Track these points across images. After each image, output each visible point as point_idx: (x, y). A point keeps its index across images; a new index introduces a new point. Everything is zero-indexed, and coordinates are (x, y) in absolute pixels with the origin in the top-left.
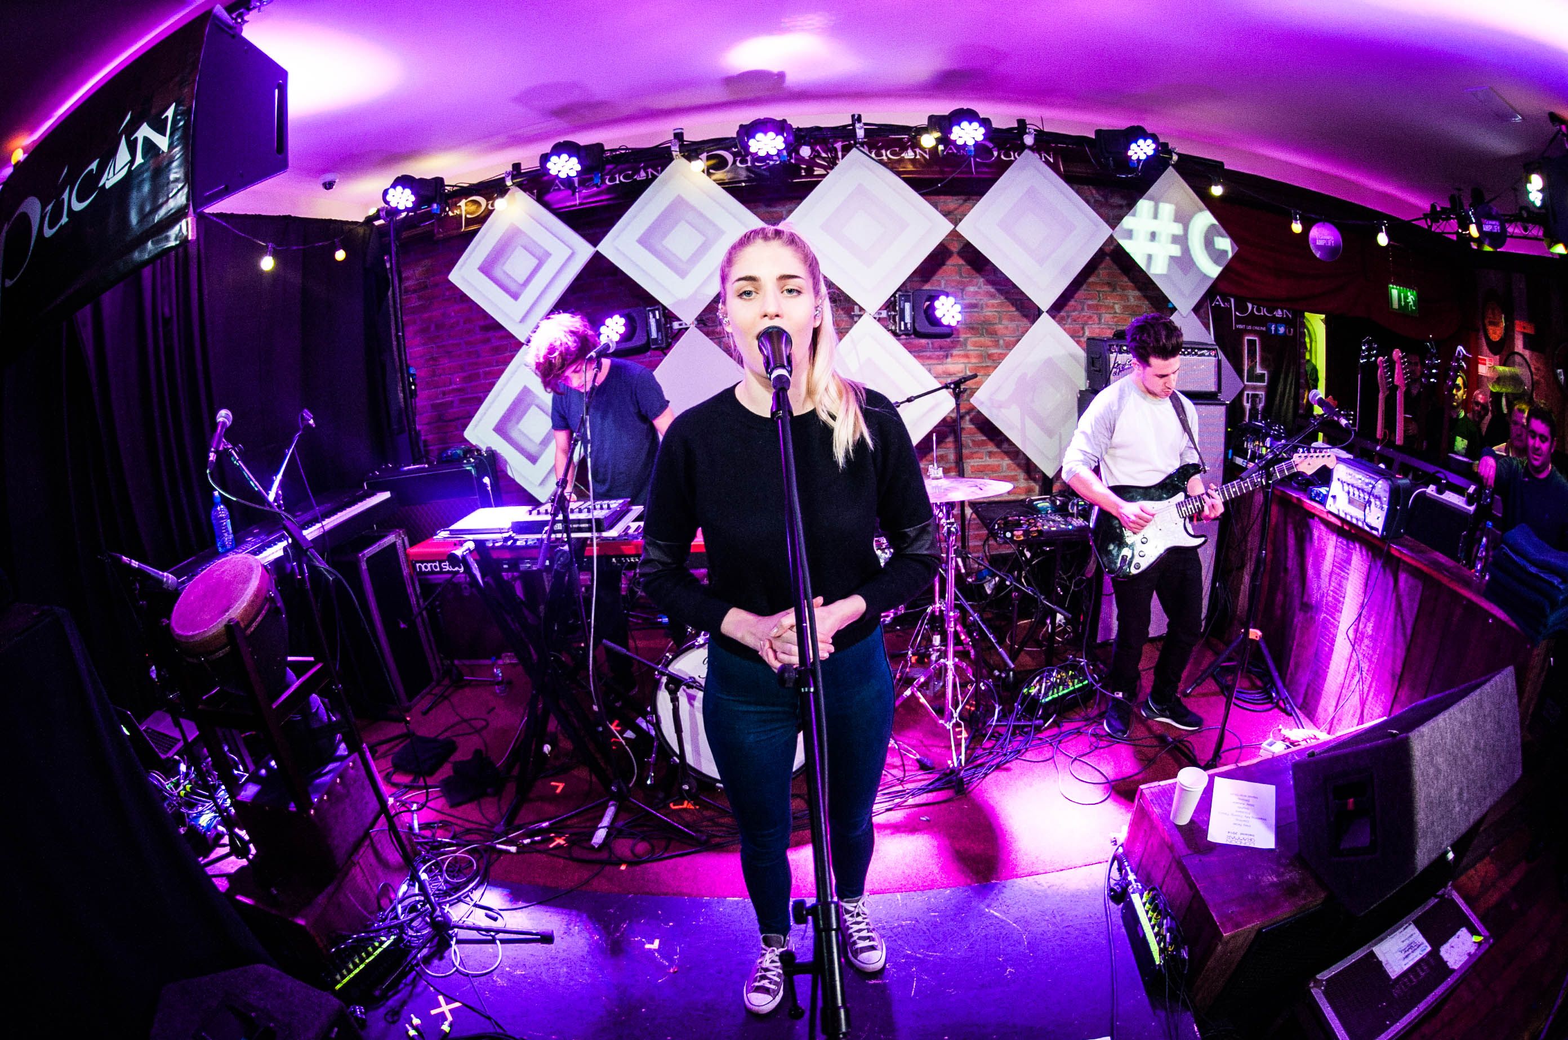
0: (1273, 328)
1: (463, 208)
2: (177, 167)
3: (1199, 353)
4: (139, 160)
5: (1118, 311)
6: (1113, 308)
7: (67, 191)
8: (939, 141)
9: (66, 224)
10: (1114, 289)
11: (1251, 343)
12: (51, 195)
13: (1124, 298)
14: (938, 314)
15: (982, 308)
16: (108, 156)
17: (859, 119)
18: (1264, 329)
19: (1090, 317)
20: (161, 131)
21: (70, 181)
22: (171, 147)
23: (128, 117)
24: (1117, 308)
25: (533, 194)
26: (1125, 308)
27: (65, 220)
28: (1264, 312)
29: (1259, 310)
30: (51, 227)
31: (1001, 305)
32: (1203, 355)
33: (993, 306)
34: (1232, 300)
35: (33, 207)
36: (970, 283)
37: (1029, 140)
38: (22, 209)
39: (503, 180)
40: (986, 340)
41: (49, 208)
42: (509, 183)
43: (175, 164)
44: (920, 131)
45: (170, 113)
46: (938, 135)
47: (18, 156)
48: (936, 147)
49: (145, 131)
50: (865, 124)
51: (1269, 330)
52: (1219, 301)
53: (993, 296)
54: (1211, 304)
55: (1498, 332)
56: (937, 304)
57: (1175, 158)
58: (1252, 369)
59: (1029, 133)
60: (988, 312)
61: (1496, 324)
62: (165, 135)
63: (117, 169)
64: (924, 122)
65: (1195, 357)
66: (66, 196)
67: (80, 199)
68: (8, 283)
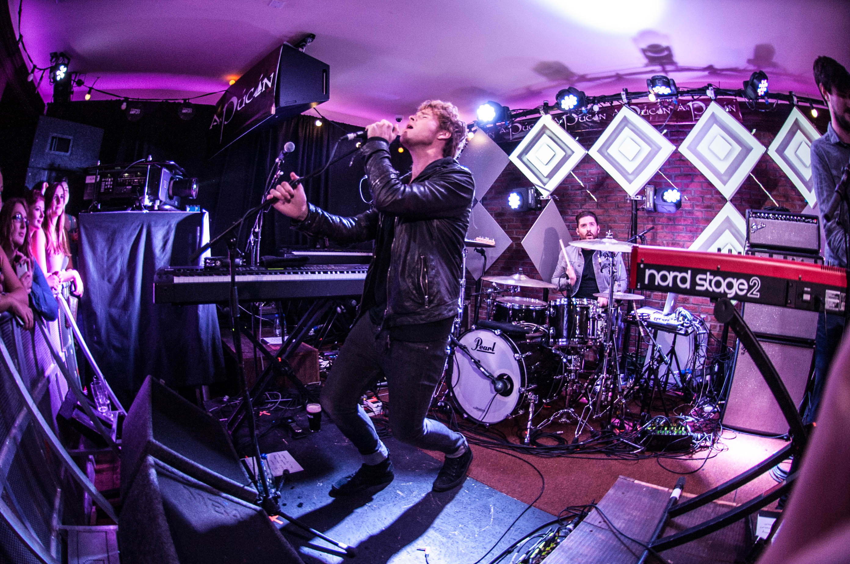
3: (806, 220)
4: (264, 89)
7: (245, 96)
12: (240, 97)
16: (256, 88)
20: (269, 80)
21: (246, 94)
23: (262, 76)
27: (244, 105)
30: (240, 107)
32: (809, 222)
35: (235, 100)
38: (231, 100)
41: (240, 101)
42: (476, 126)
45: (272, 76)
47: (231, 83)
49: (266, 81)
57: (795, 99)
62: (270, 82)
63: (258, 91)
65: (804, 223)
66: (244, 98)
67: (248, 99)
68: (226, 123)
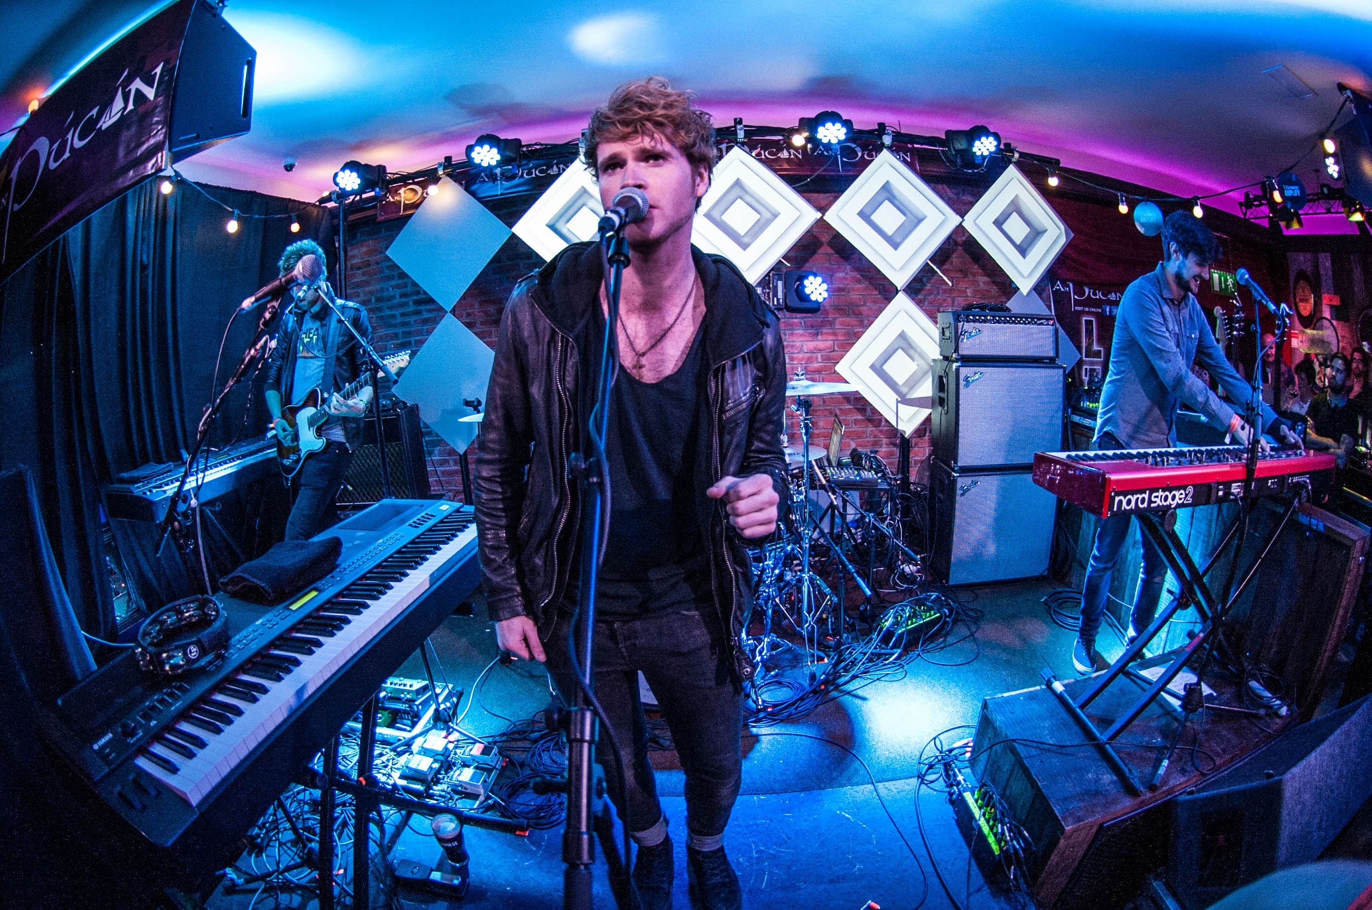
0: (1108, 310)
1: (403, 195)
2: (160, 112)
3: (1036, 322)
4: (131, 107)
5: (969, 294)
6: (965, 292)
7: (71, 132)
8: (808, 140)
9: (68, 158)
10: (966, 275)
11: (1089, 323)
12: (57, 135)
13: (975, 283)
14: (807, 291)
15: (849, 292)
16: (106, 105)
17: (740, 122)
18: (1100, 310)
19: (945, 300)
20: (149, 83)
21: (75, 124)
22: (156, 96)
23: (126, 73)
24: (969, 292)
25: (461, 184)
26: (975, 292)
27: (67, 155)
28: (1099, 295)
29: (1095, 294)
30: (55, 161)
31: (865, 289)
32: (1042, 324)
33: (858, 290)
34: (1071, 285)
35: (43, 145)
36: (838, 270)
37: (887, 140)
38: (33, 147)
39: (436, 169)
40: (851, 320)
41: (56, 145)
42: (441, 172)
43: (158, 110)
44: (792, 131)
45: (158, 70)
46: (806, 134)
47: (34, 106)
48: (805, 147)
49: (137, 84)
50: (745, 126)
51: (1104, 311)
52: (1059, 286)
53: (858, 281)
54: (1052, 288)
55: (1308, 308)
56: (806, 282)
57: (1017, 155)
58: (1089, 345)
59: (888, 134)
60: (854, 296)
61: (1306, 301)
62: (152, 87)
63: (113, 114)
64: (796, 124)
65: (1035, 326)
66: (70, 136)
67: (81, 138)
68: (17, 207)
